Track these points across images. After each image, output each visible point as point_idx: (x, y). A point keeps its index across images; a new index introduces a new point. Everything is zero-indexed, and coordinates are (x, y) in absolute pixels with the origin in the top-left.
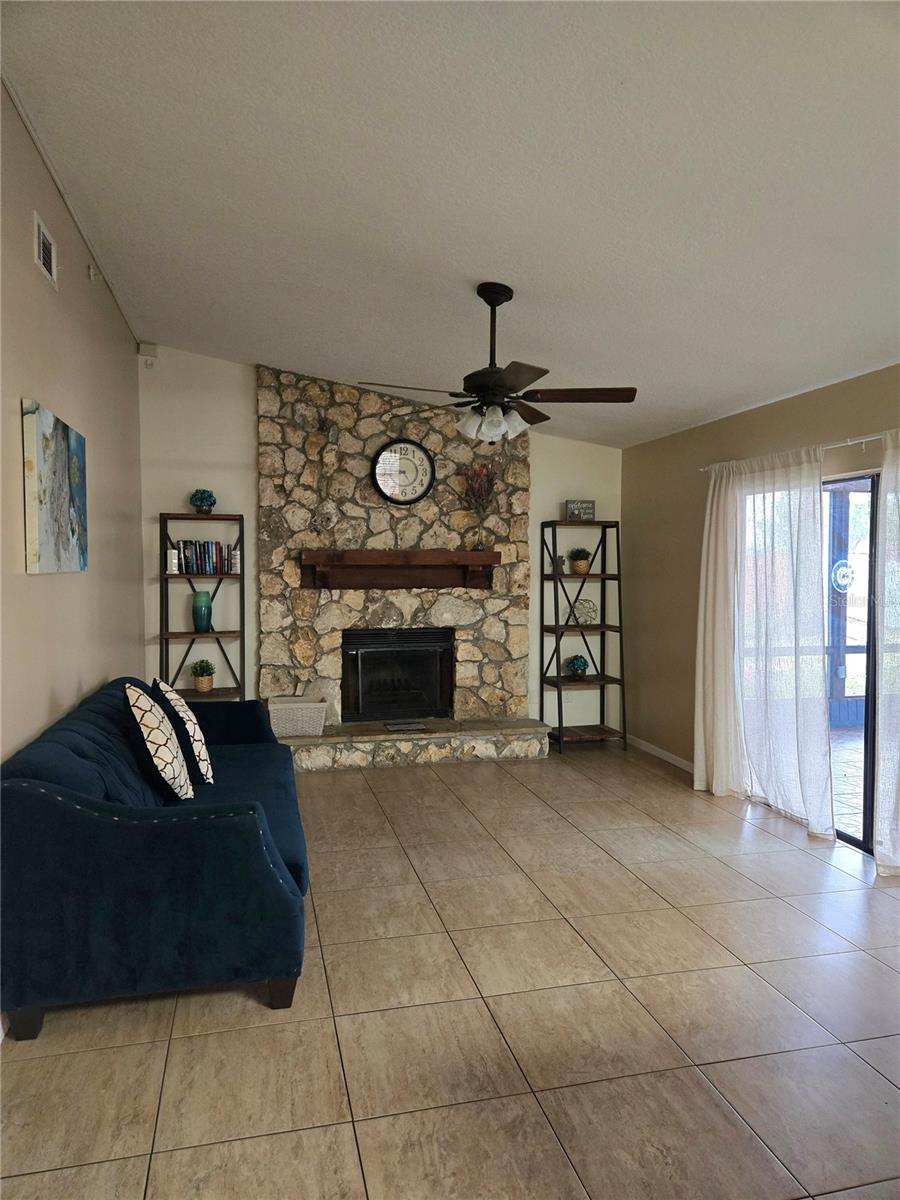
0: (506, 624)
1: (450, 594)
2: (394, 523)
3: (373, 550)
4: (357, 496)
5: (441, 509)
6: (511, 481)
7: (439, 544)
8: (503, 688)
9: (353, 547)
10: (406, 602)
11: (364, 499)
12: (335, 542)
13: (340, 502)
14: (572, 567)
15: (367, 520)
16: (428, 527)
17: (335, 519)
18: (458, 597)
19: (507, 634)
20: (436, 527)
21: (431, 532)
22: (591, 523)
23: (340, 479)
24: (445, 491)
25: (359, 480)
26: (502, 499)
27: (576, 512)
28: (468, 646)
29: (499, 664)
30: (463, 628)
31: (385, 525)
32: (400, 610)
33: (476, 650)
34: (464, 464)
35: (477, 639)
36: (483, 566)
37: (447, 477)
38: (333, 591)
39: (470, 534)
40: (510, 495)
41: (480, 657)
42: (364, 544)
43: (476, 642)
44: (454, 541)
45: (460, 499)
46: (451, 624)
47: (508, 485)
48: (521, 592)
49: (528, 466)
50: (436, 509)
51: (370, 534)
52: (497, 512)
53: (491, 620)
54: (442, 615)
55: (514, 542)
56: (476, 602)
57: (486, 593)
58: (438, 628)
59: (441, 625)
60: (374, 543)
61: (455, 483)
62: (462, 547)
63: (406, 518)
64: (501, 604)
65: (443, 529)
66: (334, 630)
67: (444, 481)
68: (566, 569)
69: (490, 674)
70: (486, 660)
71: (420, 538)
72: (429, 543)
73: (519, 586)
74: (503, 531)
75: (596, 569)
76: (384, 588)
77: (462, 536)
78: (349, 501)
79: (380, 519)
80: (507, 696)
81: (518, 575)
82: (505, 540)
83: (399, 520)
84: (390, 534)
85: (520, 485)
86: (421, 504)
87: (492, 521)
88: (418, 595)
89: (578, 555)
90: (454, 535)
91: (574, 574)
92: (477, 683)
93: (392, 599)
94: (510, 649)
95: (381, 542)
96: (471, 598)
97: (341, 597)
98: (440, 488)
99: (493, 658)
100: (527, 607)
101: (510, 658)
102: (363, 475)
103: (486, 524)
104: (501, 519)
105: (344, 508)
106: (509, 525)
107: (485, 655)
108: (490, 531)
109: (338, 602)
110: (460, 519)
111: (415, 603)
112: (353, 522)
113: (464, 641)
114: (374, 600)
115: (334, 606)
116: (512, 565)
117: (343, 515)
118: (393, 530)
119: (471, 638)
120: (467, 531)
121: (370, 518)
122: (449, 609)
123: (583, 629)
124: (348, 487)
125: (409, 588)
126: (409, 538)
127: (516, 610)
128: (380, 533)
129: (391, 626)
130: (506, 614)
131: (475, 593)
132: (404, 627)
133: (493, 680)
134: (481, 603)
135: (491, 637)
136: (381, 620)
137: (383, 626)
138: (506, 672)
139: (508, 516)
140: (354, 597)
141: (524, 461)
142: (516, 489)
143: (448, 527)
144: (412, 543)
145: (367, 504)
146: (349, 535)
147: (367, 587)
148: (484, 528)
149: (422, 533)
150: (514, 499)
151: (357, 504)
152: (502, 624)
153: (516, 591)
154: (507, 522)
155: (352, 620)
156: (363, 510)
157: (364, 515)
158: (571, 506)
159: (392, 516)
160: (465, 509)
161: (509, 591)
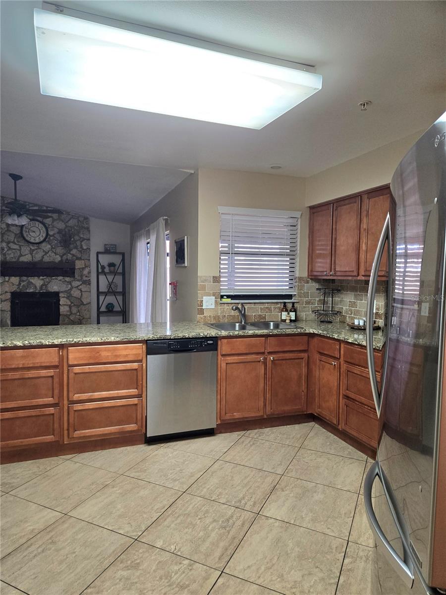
0: (81, 291)
1: (56, 279)
2: (31, 251)
3: (22, 262)
4: (16, 241)
5: (52, 246)
6: (82, 236)
7: (52, 260)
8: (79, 315)
9: (14, 260)
10: (37, 282)
11: (18, 242)
12: (6, 258)
13: (8, 243)
14: (109, 270)
15: (20, 250)
16: (46, 253)
17: (6, 250)
18: (60, 280)
19: (82, 294)
20: (50, 253)
21: (48, 255)
22: (115, 253)
23: (8, 234)
24: (53, 239)
25: (16, 235)
26: (78, 243)
27: (108, 249)
28: (65, 299)
29: (78, 306)
30: (62, 292)
31: (27, 252)
32: (34, 284)
33: (68, 301)
34: (61, 230)
35: (69, 296)
36: (70, 269)
37: (54, 234)
38: (6, 277)
39: (65, 256)
40: (81, 242)
41: (70, 303)
42: (18, 259)
43: (68, 298)
44: (58, 259)
45: (60, 242)
46: (57, 290)
47: (81, 238)
48: (87, 279)
49: (89, 231)
50: (50, 246)
51: (21, 255)
52: (76, 248)
53: (74, 289)
54: (53, 287)
55: (84, 260)
56: (68, 282)
57: (72, 279)
58: (51, 292)
59: (53, 291)
60: (22, 259)
61: (58, 236)
62: (61, 261)
63: (36, 249)
64: (78, 283)
65: (53, 254)
66: (6, 292)
67: (53, 236)
68: (107, 270)
69: (74, 310)
70: (73, 305)
71: (43, 257)
72: (47, 259)
73: (86, 276)
74: (79, 256)
75: (120, 270)
76: (27, 276)
77: (61, 257)
78: (12, 242)
79: (26, 250)
80: (82, 318)
81: (85, 272)
82: (80, 259)
83: (34, 250)
84: (30, 255)
85: (85, 238)
86: (44, 244)
87: (74, 251)
88: (43, 279)
89: (111, 265)
90: (58, 256)
91: (111, 272)
92: (68, 313)
93: (31, 280)
94: (83, 300)
95: (26, 258)
96: (66, 281)
97: (9, 279)
98: (52, 238)
99: (75, 304)
100: (90, 284)
101: (83, 304)
102: (18, 232)
103: (72, 253)
104: (79, 251)
105: (9, 245)
106: (81, 253)
107: (72, 303)
108: (73, 255)
109: (8, 281)
110: (60, 250)
111: (41, 282)
112: (14, 251)
113: (63, 297)
114: (23, 281)
115: (6, 283)
116: (83, 269)
117: (10, 249)
118: (31, 254)
119: (66, 296)
120: (64, 255)
121: (21, 249)
122: (55, 285)
123: (114, 293)
124: (12, 237)
125: (39, 276)
126: (38, 257)
127: (85, 285)
128: (25, 255)
129: (31, 291)
130: (80, 287)
131: (67, 279)
132: (37, 291)
133: (75, 312)
134: (70, 283)
135: (75, 296)
136: (27, 289)
137: (28, 291)
138: (81, 309)
139: (81, 249)
140: (15, 280)
141: (88, 229)
142: (84, 239)
143: (55, 253)
144: (39, 259)
145: (20, 244)
146: (12, 256)
147: (20, 276)
148: (71, 254)
149: (43, 256)
150: (83, 243)
151: (16, 244)
152: (80, 291)
153: (85, 278)
154: (80, 251)
155: (14, 289)
156: (18, 246)
157: (19, 248)
158: (106, 246)
159: (31, 249)
160: (62, 246)
161: (82, 278)
